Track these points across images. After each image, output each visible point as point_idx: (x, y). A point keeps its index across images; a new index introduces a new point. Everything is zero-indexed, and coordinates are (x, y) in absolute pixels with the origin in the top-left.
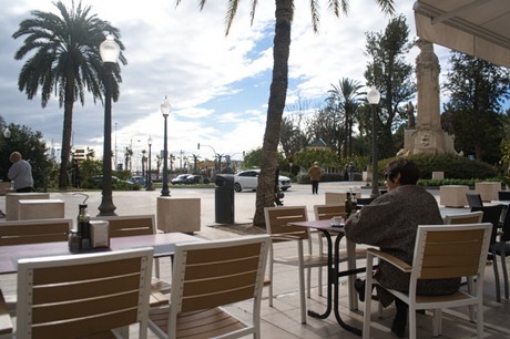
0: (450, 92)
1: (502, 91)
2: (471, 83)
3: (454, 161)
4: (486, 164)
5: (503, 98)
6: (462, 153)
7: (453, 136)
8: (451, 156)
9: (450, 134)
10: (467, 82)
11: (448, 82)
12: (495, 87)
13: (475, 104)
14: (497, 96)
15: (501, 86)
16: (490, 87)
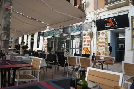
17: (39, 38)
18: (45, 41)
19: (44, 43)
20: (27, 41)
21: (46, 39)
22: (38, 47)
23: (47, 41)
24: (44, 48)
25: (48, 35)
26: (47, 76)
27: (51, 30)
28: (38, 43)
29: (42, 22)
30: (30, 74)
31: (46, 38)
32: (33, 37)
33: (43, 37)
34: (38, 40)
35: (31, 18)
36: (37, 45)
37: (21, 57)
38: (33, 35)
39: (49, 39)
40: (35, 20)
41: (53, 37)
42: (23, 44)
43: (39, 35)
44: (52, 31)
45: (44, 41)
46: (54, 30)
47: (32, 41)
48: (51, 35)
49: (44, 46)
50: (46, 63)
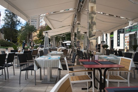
0: (4, 22)
1: (18, 24)
2: (10, 21)
3: (4, 42)
4: (13, 43)
5: (18, 26)
6: (7, 40)
7: (4, 35)
8: (3, 40)
9: (3, 34)
10: (9, 20)
11: (4, 19)
12: (16, 23)
13: (11, 27)
14: (17, 25)
15: (18, 23)
16: (15, 22)
17: (118, 35)
18: (127, 38)
19: (125, 41)
20: (106, 40)
21: (127, 37)
22: (119, 45)
23: (128, 38)
24: (125, 46)
25: (130, 32)
26: (135, 78)
27: (133, 25)
28: (118, 41)
29: (121, 17)
30: (118, 75)
31: (127, 35)
32: (112, 35)
33: (123, 34)
34: (118, 38)
35: (108, 15)
36: (118, 44)
37: (107, 57)
38: (112, 34)
39: (130, 36)
40: (113, 16)
41: (136, 32)
42: (103, 43)
43: (119, 32)
44: (135, 26)
45: (125, 38)
46: (137, 25)
47: (112, 39)
48: (134, 31)
49: (125, 44)
50: (135, 63)
